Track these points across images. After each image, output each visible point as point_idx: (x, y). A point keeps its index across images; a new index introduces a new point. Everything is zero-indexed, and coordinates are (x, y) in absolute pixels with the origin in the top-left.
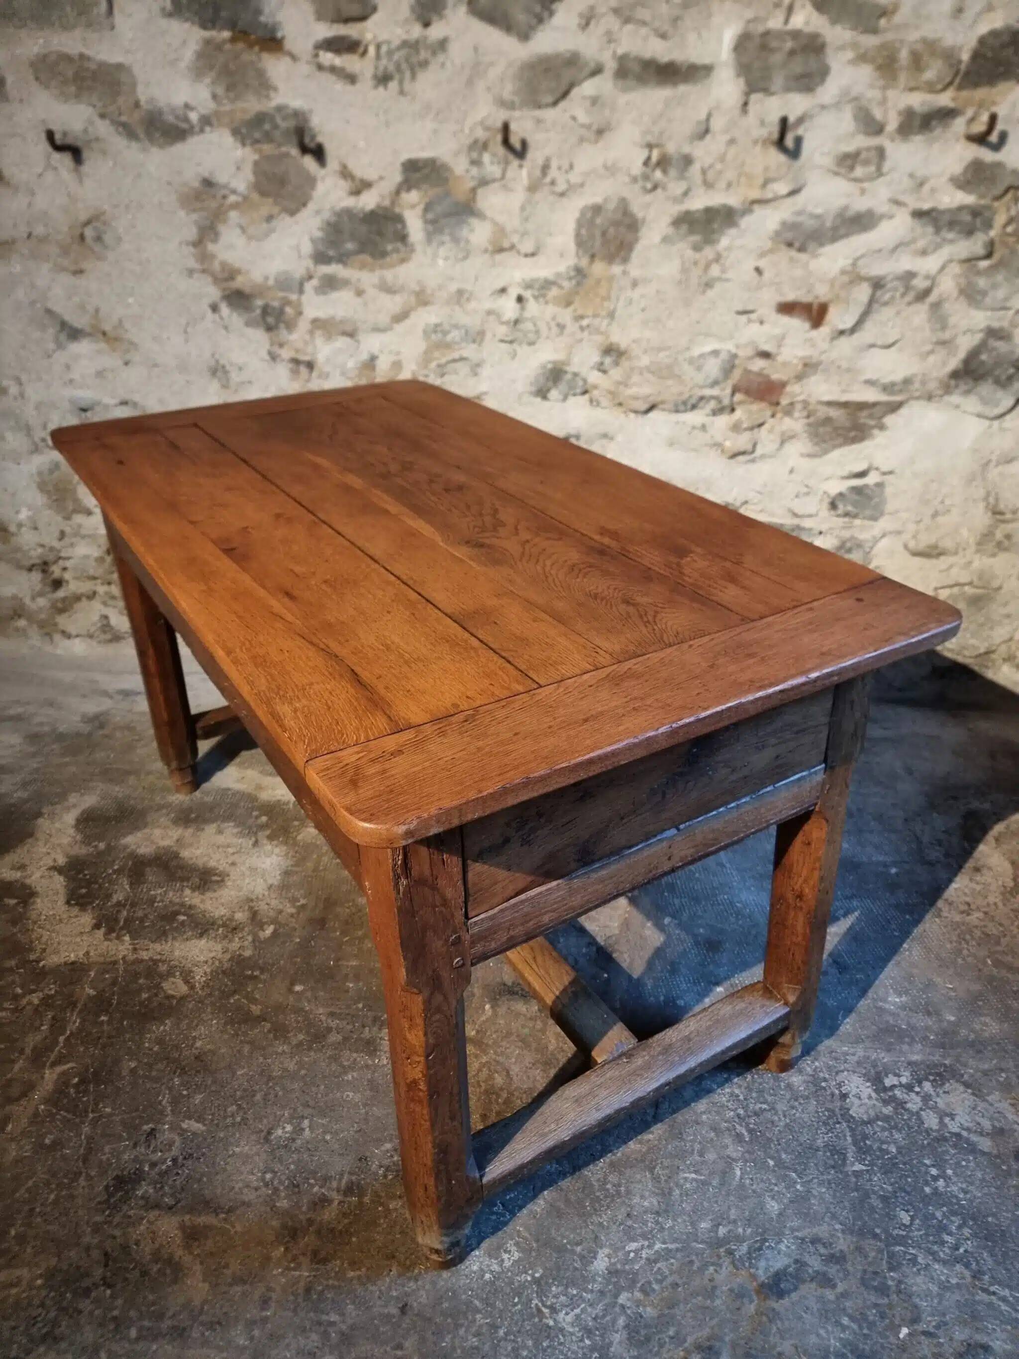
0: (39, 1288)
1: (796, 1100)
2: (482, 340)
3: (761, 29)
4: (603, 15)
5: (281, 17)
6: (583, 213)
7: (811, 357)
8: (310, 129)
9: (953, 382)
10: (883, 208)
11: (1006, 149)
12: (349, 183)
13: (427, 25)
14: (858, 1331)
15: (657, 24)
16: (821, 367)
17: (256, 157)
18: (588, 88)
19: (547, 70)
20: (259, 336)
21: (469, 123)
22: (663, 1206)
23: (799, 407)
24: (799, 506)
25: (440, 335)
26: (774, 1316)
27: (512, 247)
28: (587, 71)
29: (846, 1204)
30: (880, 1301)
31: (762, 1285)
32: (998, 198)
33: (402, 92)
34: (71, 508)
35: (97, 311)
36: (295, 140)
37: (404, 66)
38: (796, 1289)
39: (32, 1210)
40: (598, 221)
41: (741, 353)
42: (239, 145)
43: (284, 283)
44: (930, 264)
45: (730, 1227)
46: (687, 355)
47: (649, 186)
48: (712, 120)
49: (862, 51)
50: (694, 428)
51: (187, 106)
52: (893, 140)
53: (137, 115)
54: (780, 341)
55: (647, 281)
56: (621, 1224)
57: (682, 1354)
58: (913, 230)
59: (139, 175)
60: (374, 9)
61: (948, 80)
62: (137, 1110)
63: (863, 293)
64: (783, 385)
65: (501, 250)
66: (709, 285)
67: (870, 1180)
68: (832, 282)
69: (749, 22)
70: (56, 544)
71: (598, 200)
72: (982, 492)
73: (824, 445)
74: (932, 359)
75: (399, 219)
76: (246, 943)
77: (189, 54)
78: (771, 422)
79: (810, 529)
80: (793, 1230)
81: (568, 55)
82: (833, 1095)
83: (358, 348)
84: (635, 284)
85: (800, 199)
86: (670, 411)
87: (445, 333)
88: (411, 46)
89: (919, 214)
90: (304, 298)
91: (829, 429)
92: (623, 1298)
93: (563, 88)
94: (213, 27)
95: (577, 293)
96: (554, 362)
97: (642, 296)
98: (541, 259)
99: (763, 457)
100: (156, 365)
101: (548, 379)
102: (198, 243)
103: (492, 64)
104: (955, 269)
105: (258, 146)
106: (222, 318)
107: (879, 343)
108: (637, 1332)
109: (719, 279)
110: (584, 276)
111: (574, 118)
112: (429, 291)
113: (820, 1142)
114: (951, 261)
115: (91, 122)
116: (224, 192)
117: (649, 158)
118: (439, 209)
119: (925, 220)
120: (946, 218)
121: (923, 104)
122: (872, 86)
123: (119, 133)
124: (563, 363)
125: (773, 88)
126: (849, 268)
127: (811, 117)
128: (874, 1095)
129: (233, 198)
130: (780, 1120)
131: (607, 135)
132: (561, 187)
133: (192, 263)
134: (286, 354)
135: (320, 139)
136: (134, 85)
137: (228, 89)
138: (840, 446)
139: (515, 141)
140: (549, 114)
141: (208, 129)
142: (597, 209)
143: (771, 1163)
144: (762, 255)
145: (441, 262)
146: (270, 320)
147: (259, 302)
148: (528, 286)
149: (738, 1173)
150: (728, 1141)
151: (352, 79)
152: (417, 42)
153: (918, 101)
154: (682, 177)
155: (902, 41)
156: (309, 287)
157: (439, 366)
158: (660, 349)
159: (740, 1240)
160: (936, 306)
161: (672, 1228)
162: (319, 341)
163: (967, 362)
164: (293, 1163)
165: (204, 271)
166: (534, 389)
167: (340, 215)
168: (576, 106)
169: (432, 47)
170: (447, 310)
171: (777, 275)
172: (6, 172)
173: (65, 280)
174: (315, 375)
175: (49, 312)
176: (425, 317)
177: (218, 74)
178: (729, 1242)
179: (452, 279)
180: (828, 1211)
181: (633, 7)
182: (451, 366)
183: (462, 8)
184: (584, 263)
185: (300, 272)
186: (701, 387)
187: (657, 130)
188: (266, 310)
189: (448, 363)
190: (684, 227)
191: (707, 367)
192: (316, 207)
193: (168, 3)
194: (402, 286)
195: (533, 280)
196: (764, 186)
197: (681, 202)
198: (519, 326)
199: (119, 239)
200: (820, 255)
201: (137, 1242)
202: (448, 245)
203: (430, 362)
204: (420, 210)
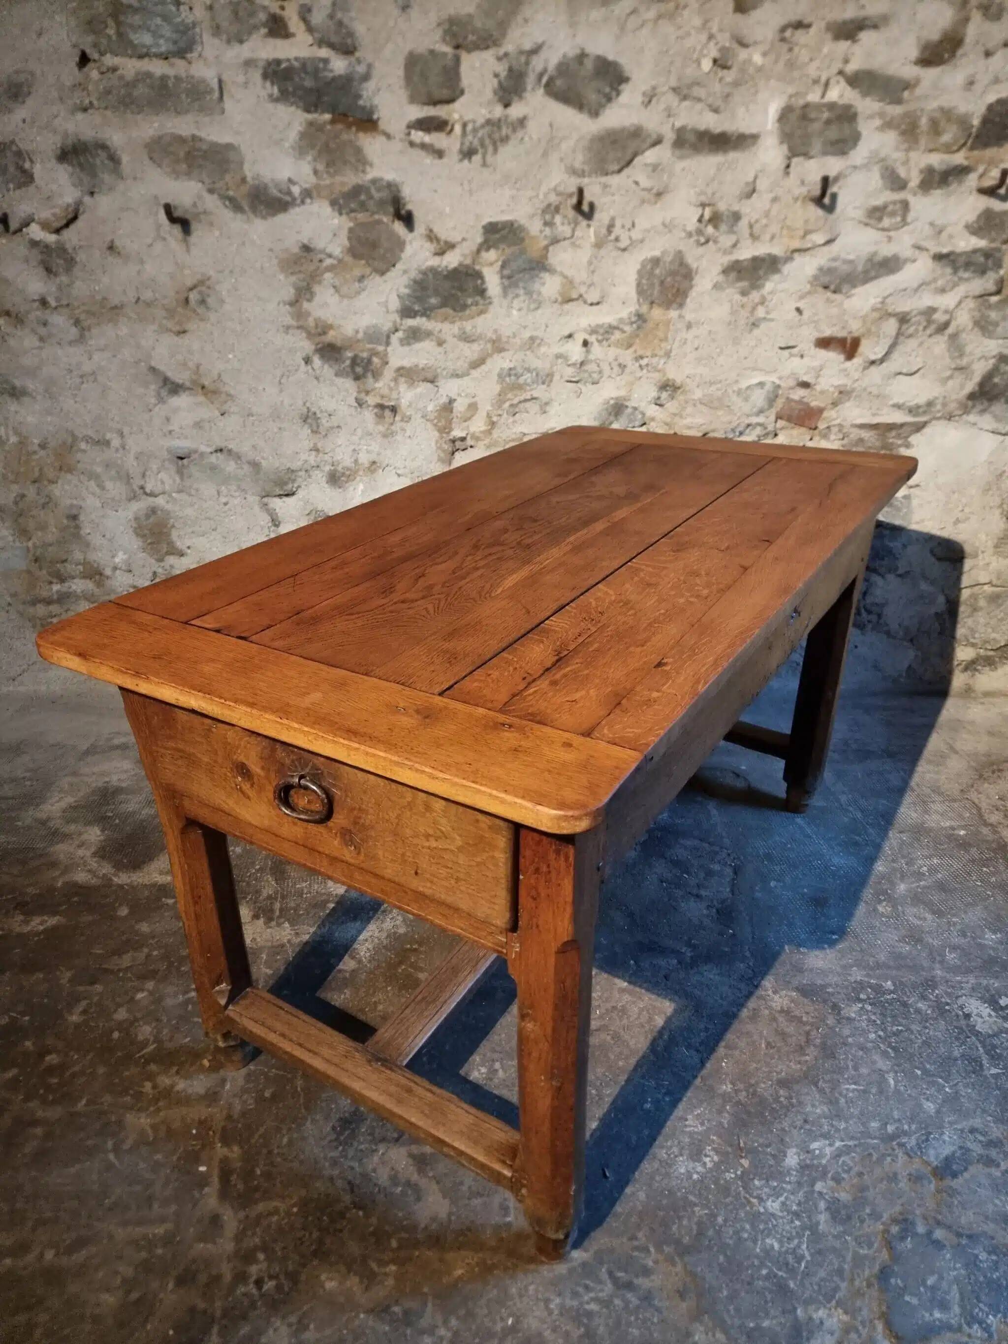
0: (296, 1214)
2: (551, 381)
3: (801, 102)
4: (664, 93)
5: (376, 101)
6: (643, 265)
7: (845, 385)
8: (403, 199)
9: (970, 403)
10: (906, 252)
12: (435, 245)
13: (507, 105)
15: (711, 99)
16: (854, 394)
17: (351, 224)
18: (650, 156)
19: (614, 142)
20: (348, 385)
21: (544, 189)
22: (834, 1112)
23: (835, 430)
25: (513, 378)
26: (952, 1192)
27: (580, 297)
28: (649, 141)
29: (992, 1100)
31: (936, 1169)
32: (1005, 242)
33: (484, 164)
34: (165, 550)
35: (198, 366)
36: (391, 210)
37: (487, 141)
38: (966, 1169)
39: (270, 1152)
40: (657, 271)
41: (783, 384)
42: (336, 214)
43: (372, 336)
44: (948, 301)
45: (897, 1125)
46: (736, 387)
47: (702, 240)
48: (758, 182)
49: (888, 119)
51: (290, 180)
52: (915, 194)
53: (244, 189)
54: (818, 372)
55: (699, 323)
56: (801, 1128)
57: (881, 1227)
58: (934, 271)
59: (243, 243)
60: (462, 92)
61: (962, 141)
63: (891, 326)
64: (821, 411)
65: (571, 300)
66: (755, 325)
68: (864, 318)
69: (791, 96)
71: (657, 253)
72: (998, 501)
74: (950, 383)
75: (479, 275)
76: (398, 922)
77: (293, 135)
80: (950, 1123)
81: (632, 129)
82: (957, 1016)
83: (438, 392)
84: (689, 326)
85: (835, 248)
87: (518, 376)
88: (497, 124)
89: (939, 257)
90: (389, 349)
92: (819, 1186)
93: (628, 158)
94: (316, 111)
95: (637, 336)
96: (617, 398)
97: (696, 337)
98: (605, 307)
100: (250, 415)
101: (610, 414)
102: (295, 302)
103: (565, 138)
104: (971, 304)
105: (353, 215)
106: (314, 369)
107: (904, 371)
108: (839, 1213)
109: (764, 319)
110: (645, 321)
111: (637, 183)
112: (504, 339)
113: (956, 1053)
114: (966, 297)
115: (200, 197)
116: (322, 256)
117: (702, 216)
118: (514, 266)
119: (944, 261)
120: (962, 260)
121: (942, 162)
122: (897, 149)
123: (226, 207)
124: (625, 399)
125: (812, 153)
126: (879, 306)
127: (846, 176)
128: (993, 1013)
129: (328, 262)
130: (917, 1038)
131: (667, 198)
132: (622, 245)
133: (290, 321)
135: (409, 207)
136: (241, 164)
137: (328, 165)
139: (586, 206)
140: (614, 181)
141: (308, 201)
142: (656, 261)
143: (919, 1072)
144: (802, 297)
145: (515, 312)
146: (359, 370)
147: (349, 354)
148: (593, 331)
149: (892, 1082)
150: (876, 1057)
151: (439, 154)
152: (500, 120)
153: (937, 160)
154: (731, 231)
155: (922, 110)
156: (395, 339)
157: (512, 405)
159: (905, 1133)
160: (954, 337)
161: (846, 1129)
162: (403, 387)
163: (982, 384)
165: (299, 327)
167: (424, 273)
168: (638, 172)
169: (512, 124)
170: (520, 355)
171: (815, 314)
172: (117, 243)
173: (168, 340)
174: (398, 418)
175: (153, 370)
176: (500, 363)
177: (320, 152)
178: (899, 1137)
179: (525, 327)
180: (977, 1106)
181: (690, 86)
182: (521, 406)
183: (541, 91)
184: (644, 309)
185: (387, 326)
186: (748, 416)
187: (709, 191)
188: (355, 361)
189: (520, 402)
190: (733, 275)
191: (753, 398)
192: (404, 267)
193: (276, 90)
194: (481, 334)
195: (598, 326)
196: (804, 237)
197: (731, 253)
198: (585, 368)
199: (222, 301)
200: (853, 295)
201: (374, 1170)
202: (522, 298)
203: (503, 402)
204: (497, 266)
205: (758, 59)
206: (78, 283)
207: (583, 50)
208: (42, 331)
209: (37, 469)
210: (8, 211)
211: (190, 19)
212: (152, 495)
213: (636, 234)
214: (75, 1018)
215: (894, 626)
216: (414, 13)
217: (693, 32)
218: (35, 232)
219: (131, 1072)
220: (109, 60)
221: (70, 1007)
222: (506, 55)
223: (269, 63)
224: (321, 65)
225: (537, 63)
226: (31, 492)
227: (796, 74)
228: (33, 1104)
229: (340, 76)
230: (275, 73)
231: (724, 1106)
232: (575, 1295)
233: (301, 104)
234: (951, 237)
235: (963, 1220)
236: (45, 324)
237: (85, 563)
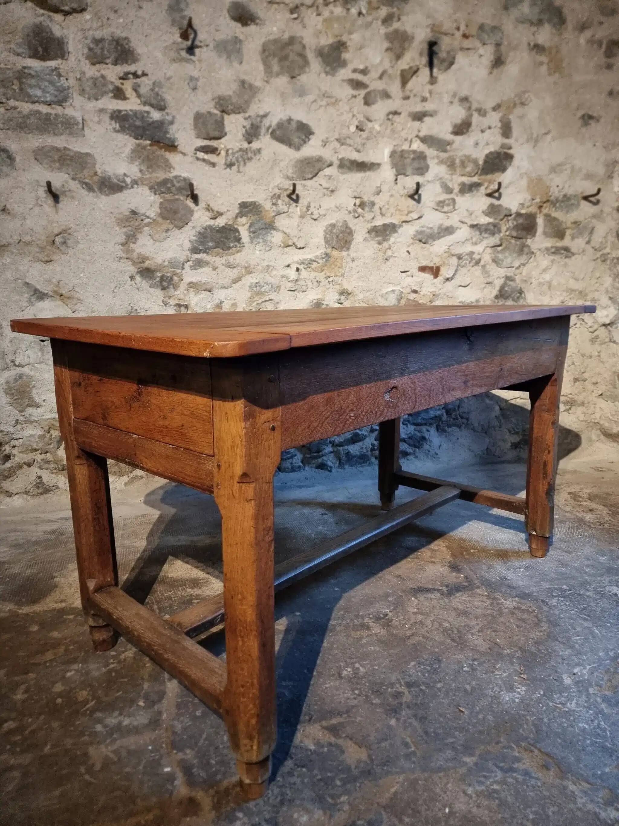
2: (279, 290)
3: (400, 149)
4: (332, 141)
5: (177, 136)
6: (327, 228)
7: (435, 292)
8: (193, 187)
9: (496, 300)
10: (456, 224)
11: (502, 199)
12: (211, 213)
13: (249, 143)
15: (356, 146)
17: (162, 200)
18: (328, 171)
20: (158, 293)
25: (258, 288)
27: (293, 244)
28: (326, 164)
32: (502, 220)
33: (239, 172)
34: (26, 404)
35: (59, 282)
37: (240, 159)
40: (334, 231)
41: (405, 291)
42: (153, 195)
43: (173, 263)
44: (479, 249)
46: (380, 293)
47: (357, 215)
48: (382, 187)
49: (441, 159)
51: (125, 174)
52: (457, 196)
53: (96, 178)
54: (421, 284)
55: (358, 259)
56: (563, 663)
58: (470, 234)
59: (93, 209)
60: (226, 134)
61: (476, 171)
63: (454, 261)
65: (289, 246)
66: (387, 259)
68: (441, 257)
69: (395, 146)
70: (11, 429)
71: (334, 221)
74: (485, 290)
75: (237, 231)
77: (127, 150)
81: (317, 157)
83: (213, 297)
84: (353, 260)
85: (422, 221)
87: (261, 287)
88: (245, 151)
89: (473, 226)
90: (183, 271)
93: (316, 172)
94: (141, 139)
95: (326, 265)
96: (317, 299)
97: (357, 266)
98: (307, 250)
102: (125, 244)
103: (281, 160)
104: (489, 250)
105: (162, 195)
106: (136, 283)
107: (462, 285)
108: (611, 701)
109: (391, 257)
110: (330, 257)
111: (321, 185)
112: (252, 266)
114: (487, 247)
115: (66, 182)
116: (143, 217)
117: (355, 203)
118: (257, 226)
119: (475, 228)
120: (484, 227)
121: (468, 180)
122: (447, 174)
123: (83, 188)
124: (322, 300)
125: (408, 173)
126: (447, 250)
129: (147, 220)
130: (596, 609)
131: (336, 193)
132: (316, 216)
133: (121, 254)
134: (172, 302)
135: (197, 192)
136: (94, 164)
137: (148, 168)
140: (309, 183)
141: (136, 186)
142: (333, 226)
143: (608, 624)
144: (409, 246)
145: (258, 252)
146: (165, 284)
147: (159, 274)
148: (302, 263)
149: (597, 632)
150: (581, 622)
151: (213, 165)
152: (247, 149)
153: (465, 179)
154: (371, 211)
155: (456, 156)
156: (187, 266)
157: (258, 304)
160: (484, 267)
161: (587, 659)
162: (192, 294)
163: (500, 291)
164: (366, 683)
165: (128, 258)
167: (205, 229)
168: (321, 179)
169: (254, 151)
170: (262, 276)
171: (416, 254)
172: (8, 206)
173: (39, 266)
174: (190, 312)
175: (27, 284)
176: (250, 280)
177: (143, 160)
179: (264, 260)
181: (345, 139)
182: (263, 304)
183: (268, 136)
184: (329, 250)
185: (183, 258)
187: (359, 191)
188: (162, 279)
189: (262, 302)
190: (374, 233)
191: (389, 299)
192: (193, 225)
193: (118, 126)
194: (238, 264)
195: (304, 259)
196: (407, 215)
197: (371, 222)
198: (298, 283)
199: (78, 243)
200: (434, 244)
201: (301, 742)
202: (261, 244)
203: (253, 302)
204: (247, 226)
205: (377, 127)
207: (290, 117)
211: (66, 84)
212: (20, 366)
215: (476, 425)
216: (199, 92)
217: (345, 113)
220: (12, 103)
221: (12, 691)
222: (249, 117)
223: (114, 112)
224: (146, 115)
225: (266, 122)
227: (396, 136)
229: (157, 121)
230: (117, 117)
233: (133, 134)
234: (477, 217)
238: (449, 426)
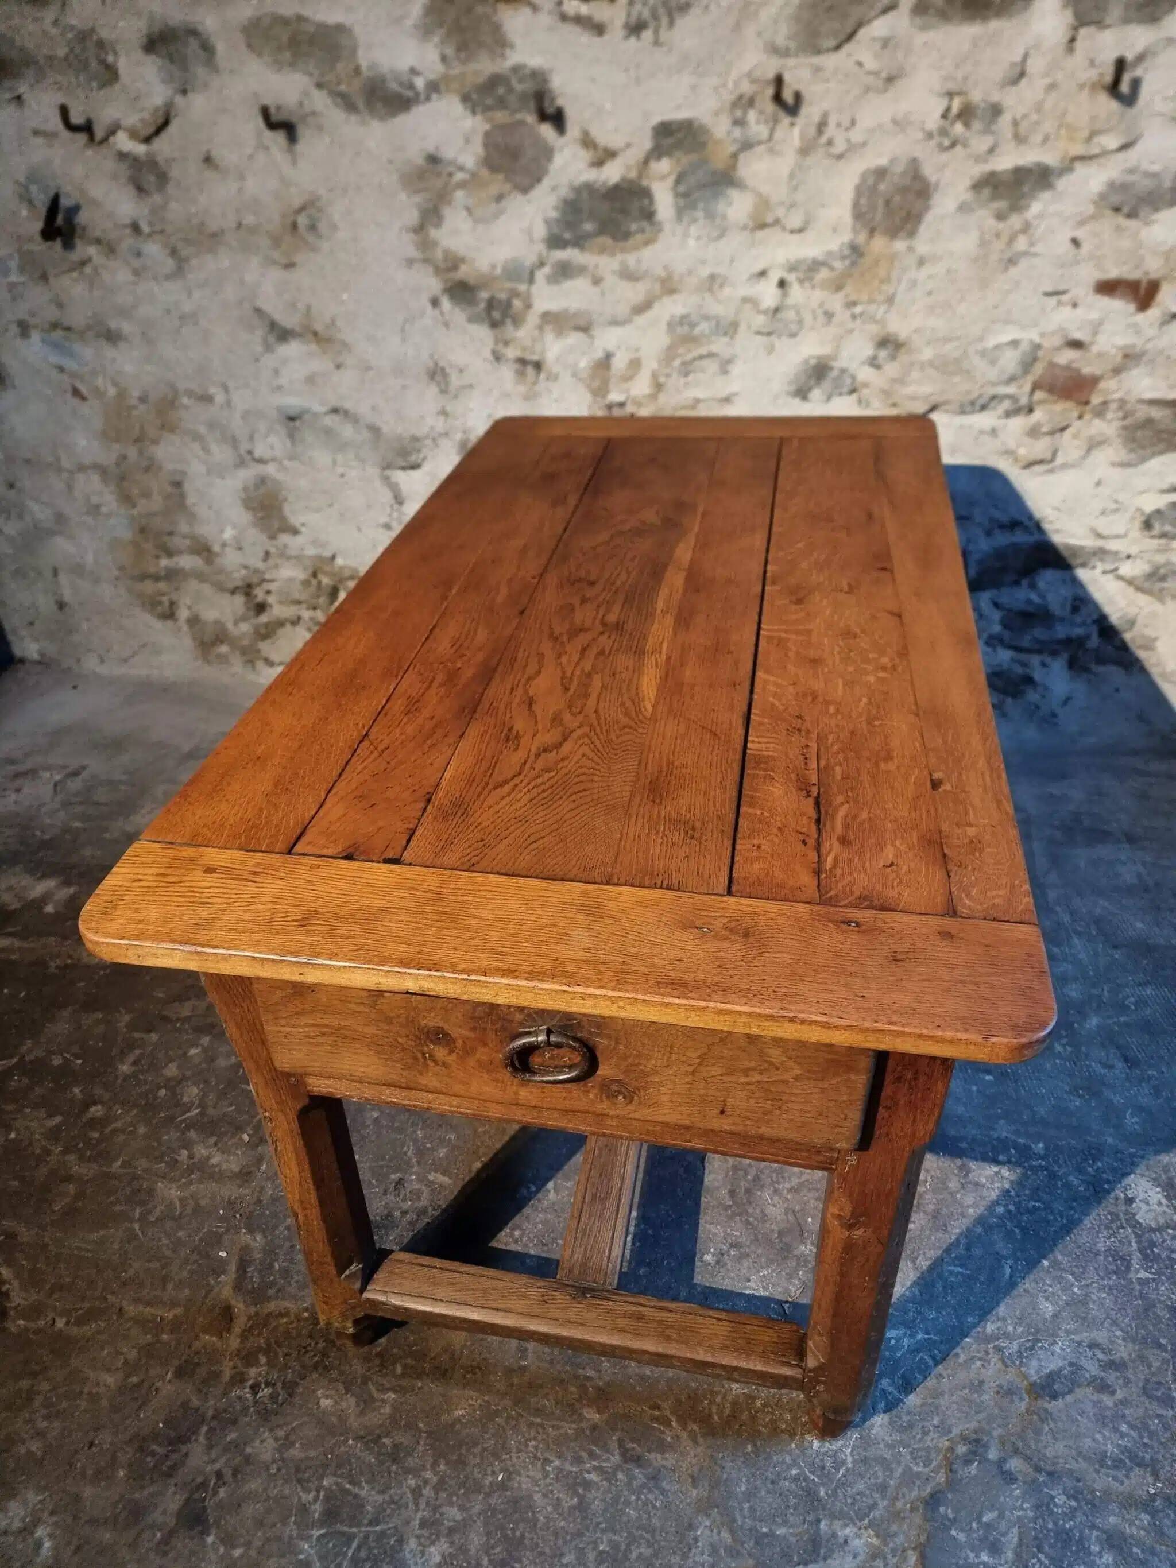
1: (1075, 1200)
2: (735, 331)
6: (864, 179)
7: (1134, 346)
8: (550, 91)
12: (591, 152)
14: (1138, 1439)
16: (1145, 359)
17: (487, 127)
18: (881, 26)
19: (830, 8)
20: (482, 333)
21: (734, 75)
22: (927, 1298)
23: (1114, 406)
24: (1103, 525)
25: (686, 328)
26: (1045, 1416)
27: (777, 222)
28: (879, 7)
29: (1129, 1311)
30: (1164, 1412)
31: (1033, 1385)
33: (657, 43)
34: (277, 526)
35: (309, 308)
36: (532, 105)
38: (1070, 1392)
40: (882, 187)
41: (1047, 344)
42: (468, 113)
43: (513, 272)
45: (1000, 1324)
46: (980, 346)
47: (947, 143)
48: (1029, 61)
50: (982, 432)
51: (413, 71)
53: (357, 84)
54: (1096, 328)
55: (936, 258)
57: (947, 1443)
59: (358, 154)
62: (383, 1159)
64: (1096, 380)
65: (762, 226)
66: (1012, 261)
67: (1157, 1289)
68: (1167, 255)
70: (260, 565)
71: (883, 161)
73: (1141, 452)
75: (646, 193)
77: (416, 9)
78: (1077, 424)
79: (1116, 553)
80: (1068, 1332)
82: (1117, 1198)
83: (592, 343)
84: (921, 262)
85: (1133, 153)
86: (954, 413)
87: (693, 325)
90: (534, 289)
91: (1148, 433)
93: (849, 30)
95: (850, 276)
96: (819, 358)
97: (930, 277)
98: (810, 235)
99: (1065, 466)
100: (369, 368)
101: (810, 377)
102: (420, 229)
103: (762, 5)
105: (490, 114)
106: (442, 314)
109: (1025, 254)
110: (861, 254)
111: (860, 64)
112: (676, 278)
113: (1101, 1246)
115: (306, 94)
116: (451, 169)
117: (948, 110)
118: (692, 180)
123: (337, 105)
124: (831, 358)
125: (1108, 20)
127: (1156, 53)
128: (1164, 1201)
129: (459, 176)
130: (1056, 1220)
131: (899, 84)
132: (840, 147)
133: (412, 252)
135: (560, 102)
136: (355, 49)
137: (459, 50)
138: (1161, 453)
139: (788, 96)
140: (830, 61)
141: (434, 96)
142: (881, 173)
143: (1046, 1263)
144: (1082, 223)
145: (692, 242)
147: (484, 295)
148: (792, 268)
149: (1008, 1271)
150: (998, 1237)
151: (599, 29)
154: (987, 131)
156: (540, 275)
157: (685, 363)
158: (947, 340)
159: (1007, 1336)
161: (936, 1319)
162: (549, 337)
164: (541, 1222)
165: (426, 261)
166: (793, 388)
167: (578, 191)
168: (862, 50)
170: (696, 299)
171: (1098, 248)
172: (214, 154)
173: (276, 274)
174: (543, 376)
175: (258, 311)
176: (670, 308)
177: (449, 31)
178: (998, 1339)
179: (703, 262)
180: (1108, 1316)
182: (697, 363)
184: (862, 239)
185: (531, 259)
186: (994, 384)
187: (959, 75)
188: (491, 304)
189: (694, 359)
190: (986, 192)
191: (1003, 361)
192: (552, 183)
194: (646, 272)
195: (799, 260)
196: (1089, 139)
197: (986, 161)
198: (779, 316)
199: (334, 227)
200: (1153, 222)
202: (701, 222)
203: (673, 359)
204: (670, 181)
206: (173, 205)
208: (136, 263)
209: (137, 426)
210: (92, 116)
212: (261, 461)
213: (856, 135)
214: (125, 1068)
218: (123, 142)
219: (170, 1136)
221: (123, 1054)
226: (132, 452)
228: (72, 1158)
231: (796, 1270)
232: (578, 1460)
235: (1049, 1452)
236: (139, 254)
237: (193, 538)
238: (1101, 661)
